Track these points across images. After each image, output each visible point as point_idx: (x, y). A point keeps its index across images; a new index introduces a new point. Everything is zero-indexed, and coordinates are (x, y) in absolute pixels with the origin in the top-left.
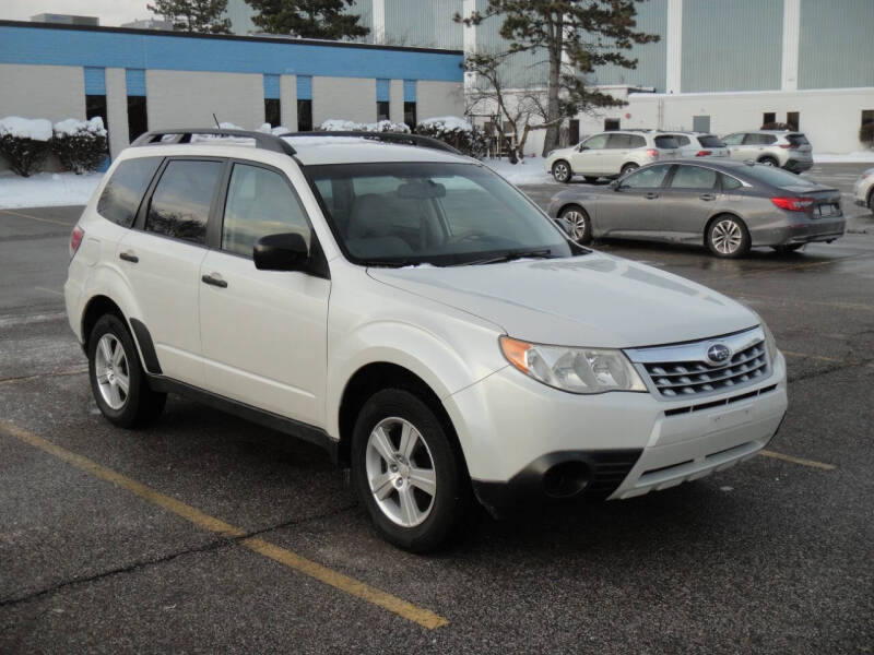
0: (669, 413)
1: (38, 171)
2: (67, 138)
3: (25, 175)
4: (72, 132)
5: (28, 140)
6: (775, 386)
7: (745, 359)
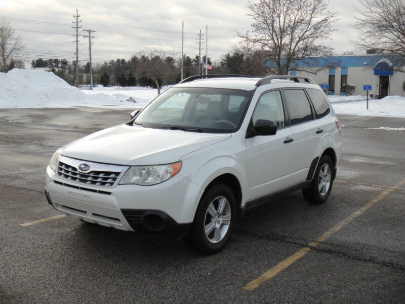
0: (55, 182)
6: (109, 193)
7: (101, 175)
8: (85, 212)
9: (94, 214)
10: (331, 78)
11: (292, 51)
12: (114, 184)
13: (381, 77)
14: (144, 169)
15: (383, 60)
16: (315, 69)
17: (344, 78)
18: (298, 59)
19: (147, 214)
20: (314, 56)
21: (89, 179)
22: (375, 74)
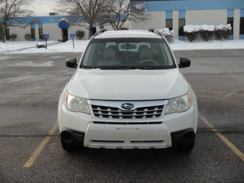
0: (95, 122)
1: (210, 39)
2: (219, 30)
3: (207, 41)
4: (220, 28)
5: (207, 31)
6: (160, 123)
7: (146, 110)
8: (123, 142)
9: (132, 142)
10: (33, 30)
11: (7, 13)
12: (162, 115)
13: (62, 29)
14: (175, 100)
15: (63, 19)
16: (24, 25)
17: (40, 30)
18: (11, 18)
19: (186, 132)
20: (21, 16)
21: (135, 114)
22: (60, 27)
